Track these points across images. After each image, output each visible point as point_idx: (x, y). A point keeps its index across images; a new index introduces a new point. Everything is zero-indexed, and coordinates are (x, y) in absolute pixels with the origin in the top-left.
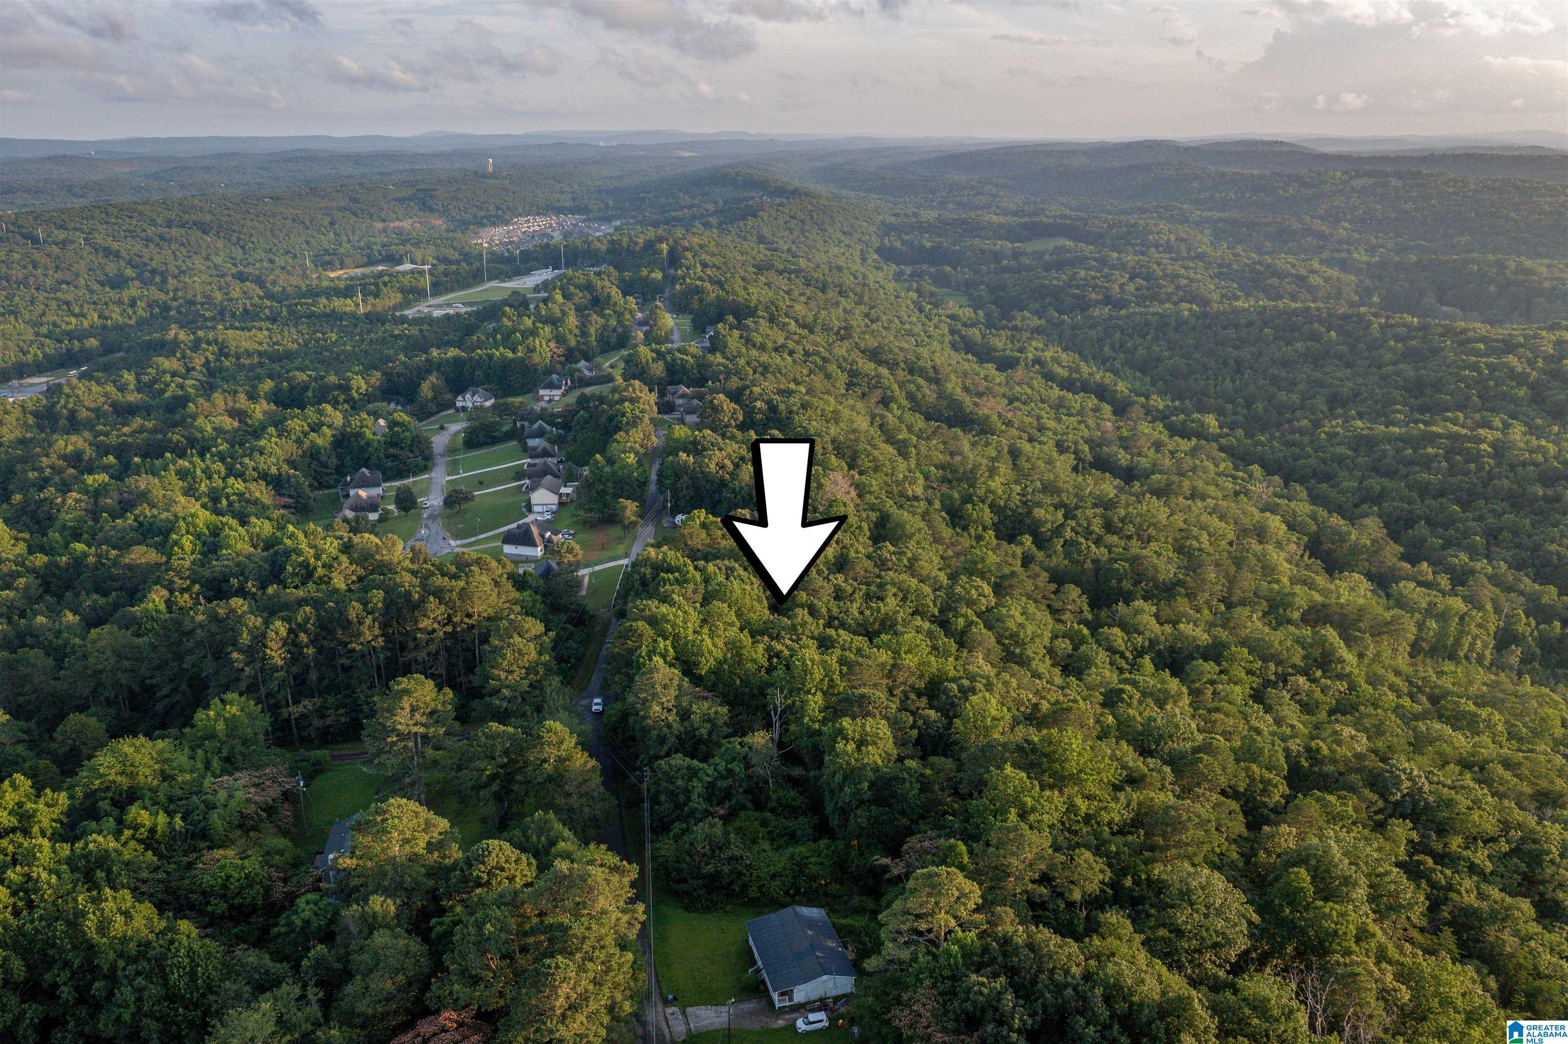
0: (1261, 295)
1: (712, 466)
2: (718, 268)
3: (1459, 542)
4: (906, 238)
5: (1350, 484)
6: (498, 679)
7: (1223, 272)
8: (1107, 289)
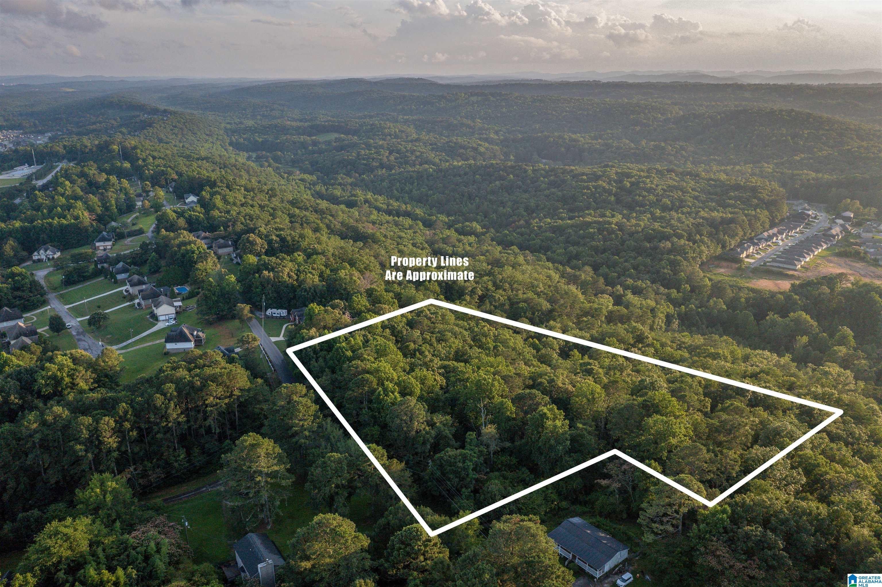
0: (459, 158)
1: (285, 277)
2: (163, 159)
3: (624, 273)
4: (245, 136)
5: (561, 250)
6: (297, 425)
7: (435, 148)
8: (380, 159)
